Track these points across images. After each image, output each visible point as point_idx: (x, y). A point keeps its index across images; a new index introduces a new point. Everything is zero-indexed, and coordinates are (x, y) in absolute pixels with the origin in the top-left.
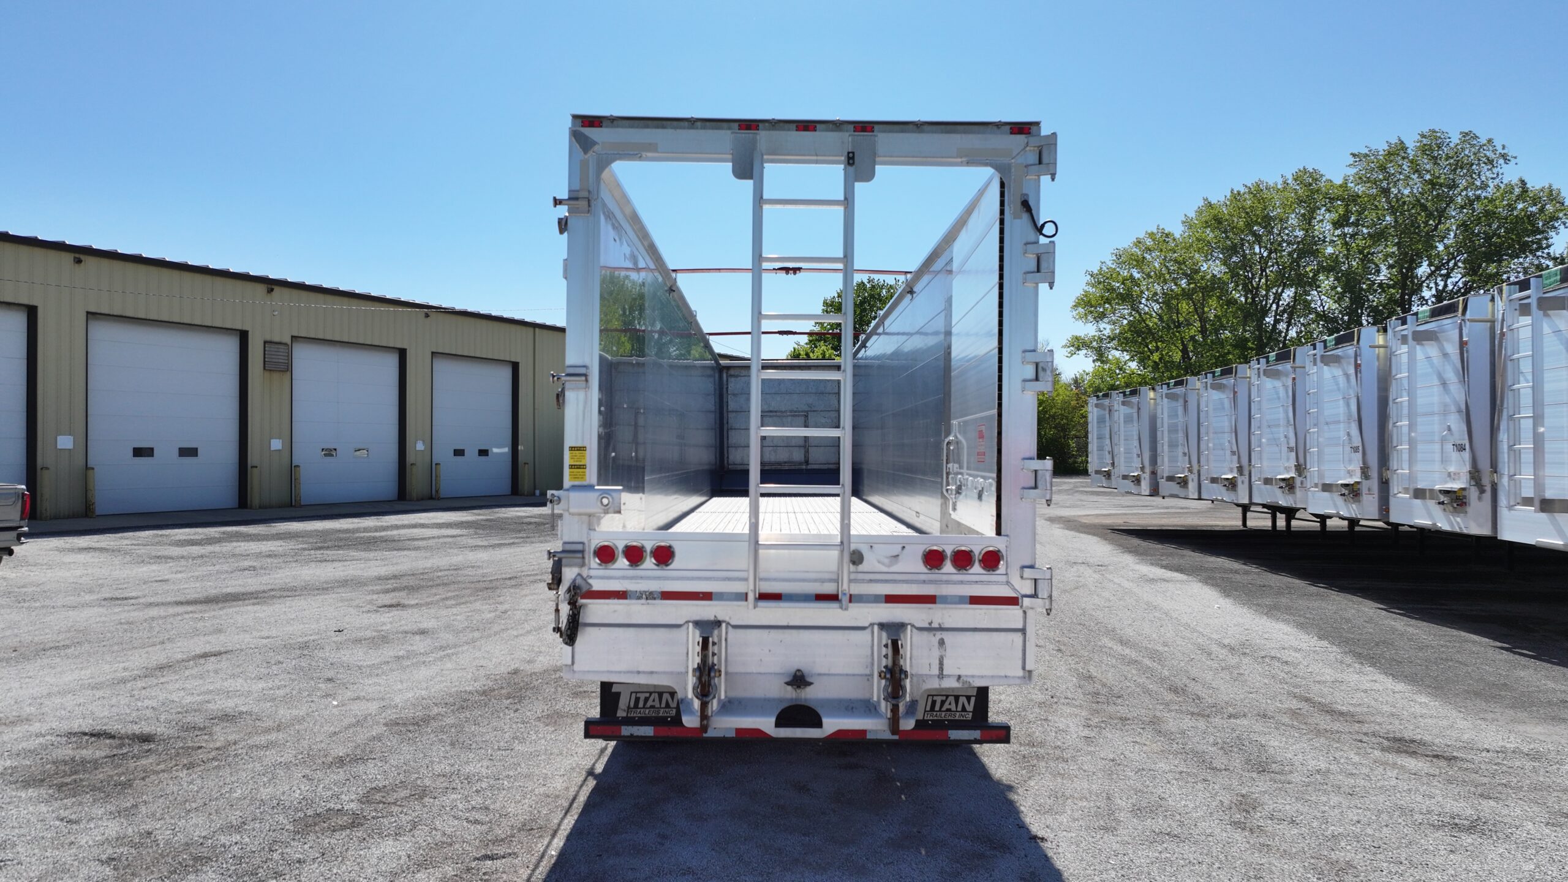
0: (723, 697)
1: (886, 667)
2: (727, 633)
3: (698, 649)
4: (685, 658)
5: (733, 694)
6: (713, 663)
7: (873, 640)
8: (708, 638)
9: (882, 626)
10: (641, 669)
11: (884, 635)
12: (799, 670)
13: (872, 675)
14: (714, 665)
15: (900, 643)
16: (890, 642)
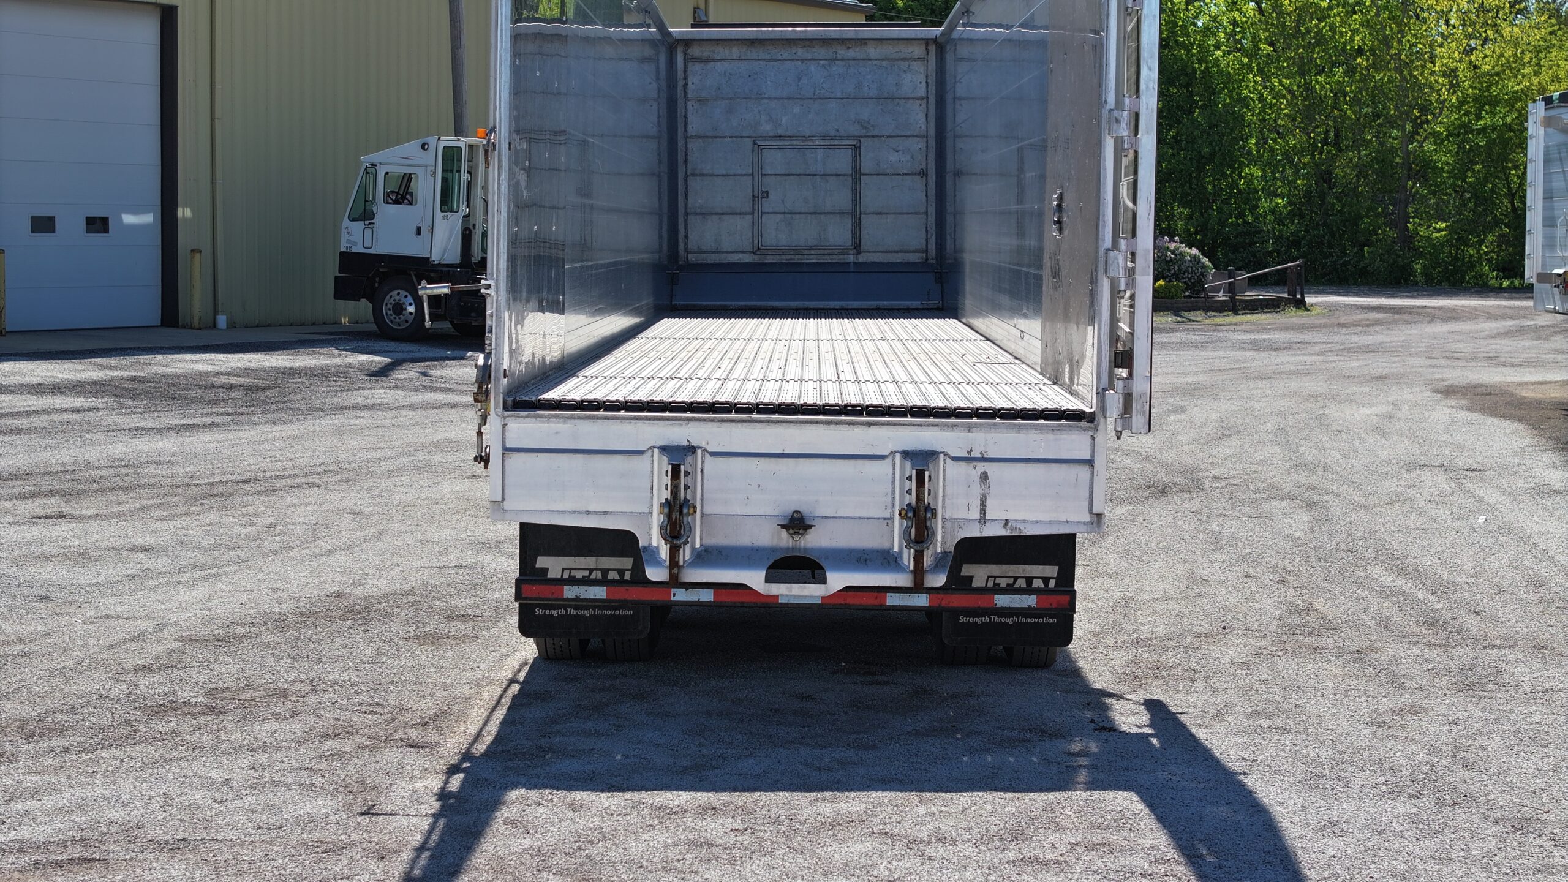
0: (698, 545)
1: (909, 505)
2: (703, 462)
3: (667, 480)
4: (648, 494)
5: (710, 541)
6: (685, 498)
7: (894, 473)
8: (680, 465)
9: (906, 454)
10: (590, 509)
11: (908, 464)
12: (797, 512)
13: (893, 519)
14: (686, 501)
15: (927, 473)
16: (914, 472)
